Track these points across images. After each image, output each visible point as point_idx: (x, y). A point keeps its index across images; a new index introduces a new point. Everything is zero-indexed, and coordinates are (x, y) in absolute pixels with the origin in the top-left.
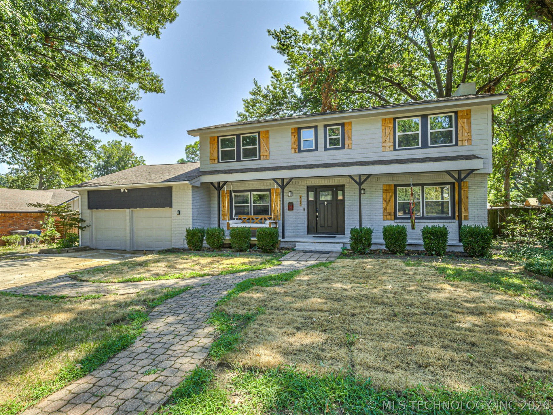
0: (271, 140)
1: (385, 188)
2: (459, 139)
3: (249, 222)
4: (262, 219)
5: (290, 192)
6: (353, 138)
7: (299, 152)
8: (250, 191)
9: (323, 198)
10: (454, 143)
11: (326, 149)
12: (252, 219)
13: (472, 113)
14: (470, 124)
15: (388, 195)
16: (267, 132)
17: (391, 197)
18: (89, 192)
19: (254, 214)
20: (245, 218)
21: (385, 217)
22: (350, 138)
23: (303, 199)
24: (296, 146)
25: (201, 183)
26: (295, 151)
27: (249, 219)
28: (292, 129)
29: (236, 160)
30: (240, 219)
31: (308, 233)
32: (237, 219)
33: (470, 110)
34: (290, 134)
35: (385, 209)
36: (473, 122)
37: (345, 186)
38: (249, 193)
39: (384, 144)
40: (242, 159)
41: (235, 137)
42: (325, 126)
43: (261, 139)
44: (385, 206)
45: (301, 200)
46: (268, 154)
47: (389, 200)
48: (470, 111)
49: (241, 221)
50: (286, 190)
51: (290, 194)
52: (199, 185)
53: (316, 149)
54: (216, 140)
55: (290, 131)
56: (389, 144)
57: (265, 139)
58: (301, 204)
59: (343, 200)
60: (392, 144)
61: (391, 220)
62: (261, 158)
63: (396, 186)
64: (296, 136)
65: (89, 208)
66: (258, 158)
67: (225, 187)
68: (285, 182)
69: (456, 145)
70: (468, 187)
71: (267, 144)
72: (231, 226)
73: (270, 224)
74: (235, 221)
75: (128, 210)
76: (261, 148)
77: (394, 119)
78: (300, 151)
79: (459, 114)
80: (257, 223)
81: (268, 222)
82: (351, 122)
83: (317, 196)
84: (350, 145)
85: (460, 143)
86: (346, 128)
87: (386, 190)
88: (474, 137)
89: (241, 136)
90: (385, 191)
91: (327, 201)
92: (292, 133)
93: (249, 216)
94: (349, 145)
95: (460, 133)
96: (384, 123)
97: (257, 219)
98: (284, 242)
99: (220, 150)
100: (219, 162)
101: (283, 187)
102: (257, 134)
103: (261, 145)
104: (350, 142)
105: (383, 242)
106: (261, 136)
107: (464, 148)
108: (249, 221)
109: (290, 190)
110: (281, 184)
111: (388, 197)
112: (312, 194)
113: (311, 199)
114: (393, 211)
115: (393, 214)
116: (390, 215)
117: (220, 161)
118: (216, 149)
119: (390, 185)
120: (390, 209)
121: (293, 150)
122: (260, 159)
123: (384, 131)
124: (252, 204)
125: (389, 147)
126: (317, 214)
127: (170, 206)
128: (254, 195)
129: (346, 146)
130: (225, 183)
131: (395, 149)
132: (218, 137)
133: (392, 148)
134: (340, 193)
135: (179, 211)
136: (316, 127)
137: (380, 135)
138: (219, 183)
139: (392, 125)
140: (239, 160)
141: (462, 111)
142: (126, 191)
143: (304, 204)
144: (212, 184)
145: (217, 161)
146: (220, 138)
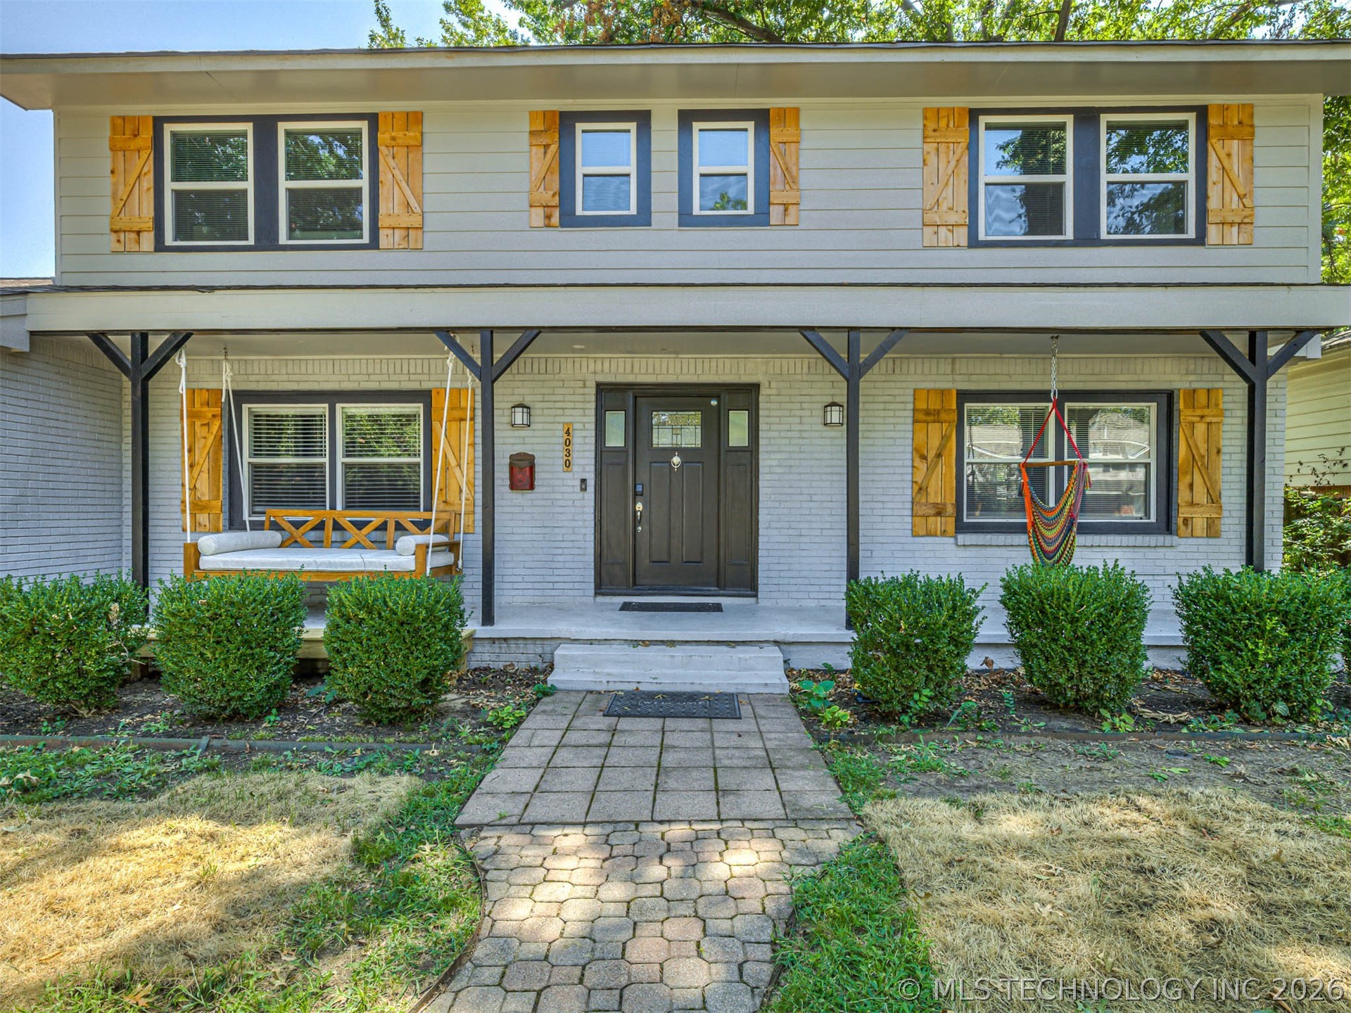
0: (431, 163)
1: (922, 405)
2: (1211, 218)
3: (318, 543)
4: (383, 527)
5: (522, 406)
6: (805, 180)
7: (563, 224)
8: (333, 397)
9: (662, 439)
10: (1191, 233)
11: (686, 219)
12: (337, 527)
13: (1256, 122)
14: (1249, 161)
15: (935, 432)
16: (414, 119)
17: (945, 438)
19: (349, 505)
20: (297, 525)
21: (920, 522)
22: (790, 179)
23: (577, 440)
24: (549, 196)
25: (33, 334)
26: (548, 217)
27: (320, 526)
28: (533, 115)
29: (251, 241)
30: (275, 526)
31: (601, 588)
32: (257, 526)
33: (1252, 106)
34: (526, 137)
35: (921, 489)
36: (1260, 155)
37: (763, 391)
38: (321, 408)
39: (933, 217)
40: (283, 239)
41: (248, 127)
42: (686, 118)
43: (382, 149)
44: (919, 479)
45: (568, 443)
46: (415, 221)
47: (939, 455)
48: (1249, 110)
49: (277, 537)
50: (505, 392)
51: (519, 417)
52: (26, 348)
53: (643, 218)
54: (147, 134)
55: (524, 126)
56: (952, 218)
57: (401, 152)
58: (568, 464)
59: (752, 450)
60: (963, 218)
61: (944, 533)
62: (383, 242)
63: (964, 397)
64: (554, 148)
66: (366, 239)
67: (181, 361)
68: (502, 346)
69: (1200, 240)
70: (1222, 412)
71: (412, 175)
72: (207, 562)
73: (422, 550)
74: (247, 536)
76: (383, 192)
77: (974, 114)
78: (569, 219)
79: (1214, 120)
80: (358, 545)
81: (409, 542)
82: (798, 109)
83: (638, 430)
84: (792, 209)
85: (1213, 233)
86: (774, 133)
87: (928, 412)
88: (1261, 216)
89: (282, 127)
90: (924, 416)
91: (681, 451)
92: (532, 133)
93: (326, 514)
94: (786, 206)
95: (1213, 192)
96: (932, 125)
97: (360, 525)
98: (493, 640)
99: (170, 186)
100: (160, 246)
101: (489, 374)
102: (363, 126)
103: (385, 176)
104: (788, 197)
106: (383, 137)
107: (1224, 256)
108: (319, 536)
109: (518, 400)
110: (477, 357)
111: (935, 442)
112: (616, 425)
113: (615, 438)
114: (950, 499)
115: (950, 510)
116: (939, 514)
117: (169, 240)
118: (148, 182)
119: (943, 393)
120: (941, 489)
121: (538, 216)
122: (374, 244)
123: (932, 160)
124: (340, 459)
125: (952, 227)
126: (639, 506)
128: (350, 418)
129: (775, 213)
130: (179, 339)
131: (973, 241)
132: (159, 122)
133: (962, 235)
134: (738, 420)
136: (643, 119)
137: (915, 176)
138: (142, 338)
139: (964, 139)
140: (267, 241)
141: (1224, 108)
143: (585, 463)
144: (99, 338)
145: (148, 241)
146: (168, 128)
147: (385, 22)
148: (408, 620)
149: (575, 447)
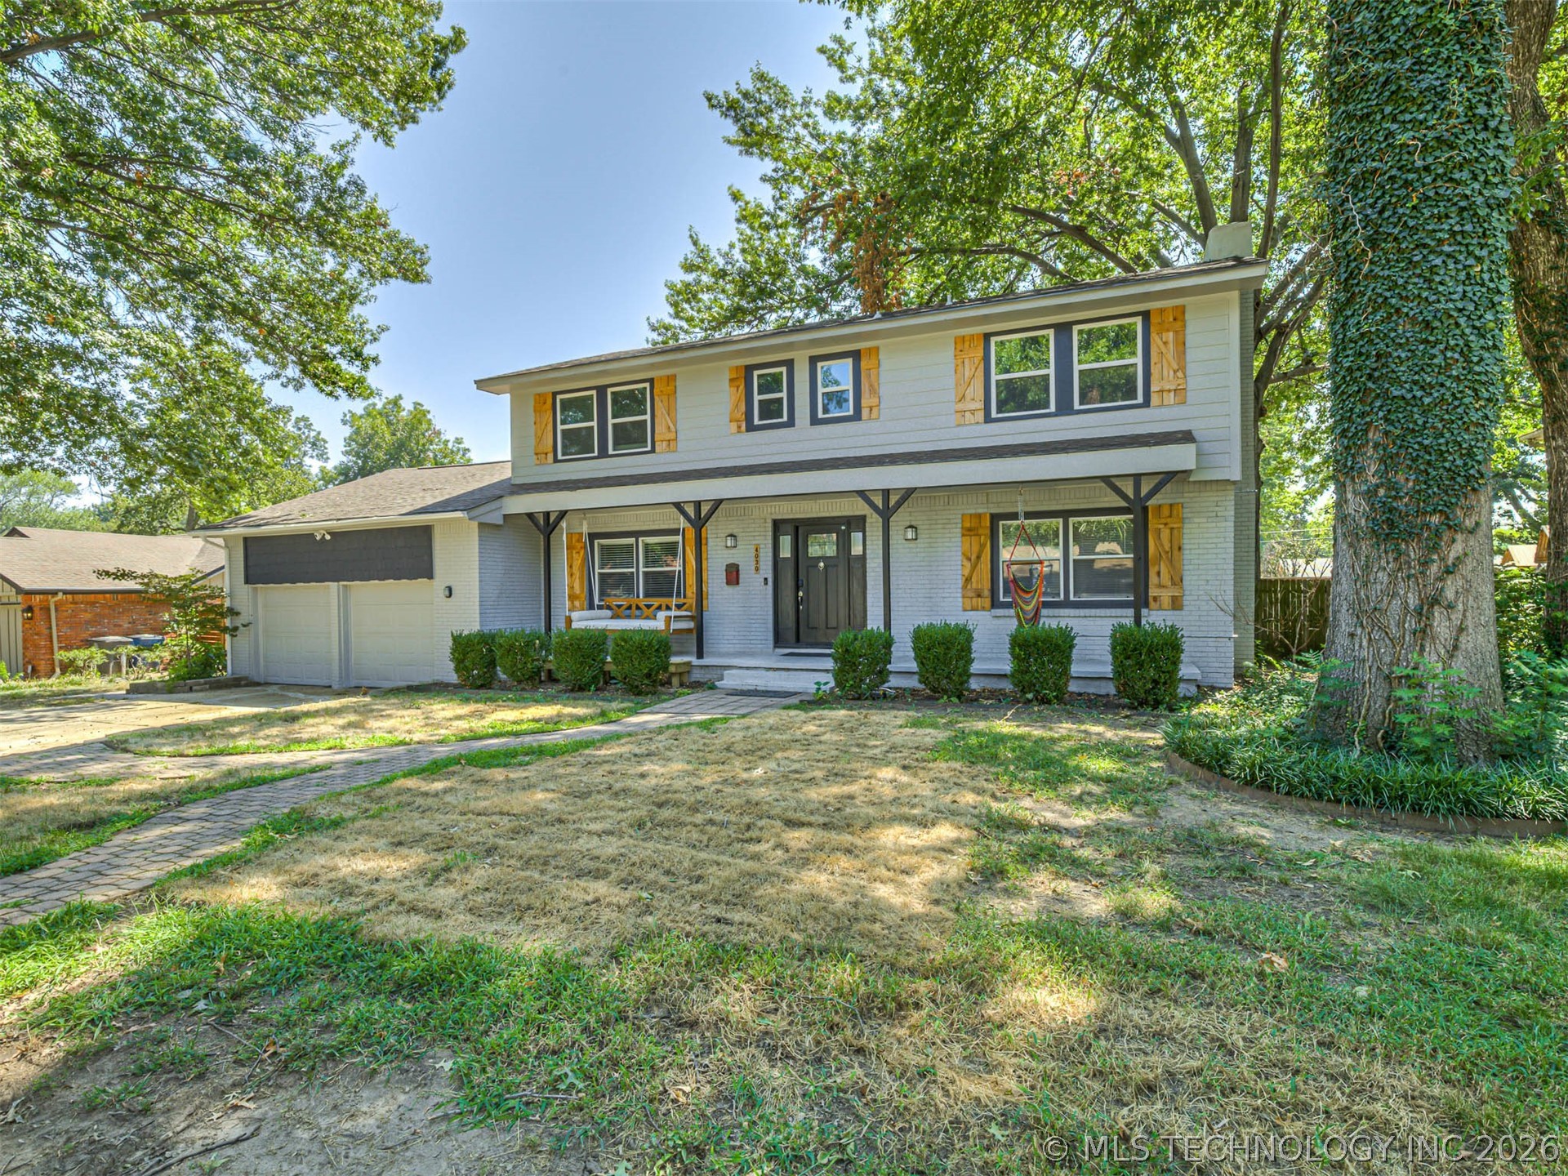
0: (681, 400)
1: (968, 525)
2: (1153, 389)
3: (629, 617)
5: (732, 535)
6: (883, 391)
7: (748, 430)
8: (636, 534)
9: (814, 550)
10: (1140, 400)
11: (815, 421)
12: (638, 608)
13: (1187, 316)
14: (1181, 345)
15: (975, 544)
16: (672, 379)
17: (983, 546)
18: (246, 539)
19: (647, 595)
20: (619, 606)
21: (968, 601)
22: (873, 391)
23: (762, 554)
24: (740, 414)
25: (505, 516)
26: (739, 427)
27: (630, 608)
28: (731, 369)
29: (596, 454)
30: (609, 608)
31: (779, 641)
32: (600, 607)
33: (1184, 307)
34: (726, 382)
35: (968, 580)
36: (1191, 339)
37: (868, 520)
38: (632, 540)
39: (961, 406)
40: (611, 452)
41: (594, 392)
42: (814, 360)
43: (657, 398)
44: (967, 572)
45: (757, 556)
46: (672, 436)
47: (978, 557)
48: (1182, 310)
49: (609, 613)
50: (710, 530)
51: (730, 542)
52: (501, 522)
53: (791, 423)
54: (549, 401)
55: (727, 376)
56: (974, 405)
57: (665, 398)
58: (757, 569)
59: (864, 556)
60: (980, 405)
61: (983, 609)
62: (658, 448)
63: (995, 518)
64: (742, 387)
65: (247, 582)
66: (649, 448)
67: (564, 524)
68: (705, 509)
69: (1146, 403)
70: (1182, 520)
71: (671, 411)
72: (575, 625)
73: (668, 619)
74: (596, 612)
75: (333, 585)
76: (657, 421)
77: (987, 337)
78: (751, 428)
79: (1154, 319)
80: (647, 617)
81: (662, 615)
82: (877, 348)
83: (799, 547)
84: (875, 410)
85: (1155, 399)
86: (864, 364)
87: (970, 530)
88: (1192, 383)
89: (610, 390)
90: (968, 532)
91: (825, 559)
92: (731, 380)
93: (634, 601)
94: (871, 409)
95: (1154, 370)
96: (959, 347)
97: (647, 607)
98: (701, 667)
99: (560, 428)
100: (556, 460)
101: (698, 524)
102: (647, 385)
103: (658, 413)
104: (874, 401)
105: (913, 666)
106: (656, 391)
107: (1164, 413)
108: (629, 611)
109: (729, 532)
110: (692, 515)
111: (976, 549)
112: (786, 542)
113: (786, 552)
114: (987, 585)
115: (987, 593)
116: (979, 596)
117: (560, 457)
118: (550, 426)
119: (979, 516)
120: (983, 579)
121: (734, 426)
122: (653, 451)
123: (960, 368)
124: (642, 569)
125: (973, 412)
126: (801, 594)
127: (430, 575)
128: (646, 545)
129: (865, 413)
130: (563, 514)
131: (988, 419)
132: (555, 394)
133: (980, 416)
134: (857, 537)
135: (450, 589)
136: (789, 364)
137: (951, 382)
138: (547, 514)
139: (980, 353)
140: (604, 454)
141: (1162, 311)
142: (328, 537)
143: (767, 570)
144: (530, 516)
145: (550, 457)
146: (559, 397)
147: (695, 243)
148: (640, 646)
149: (762, 559)
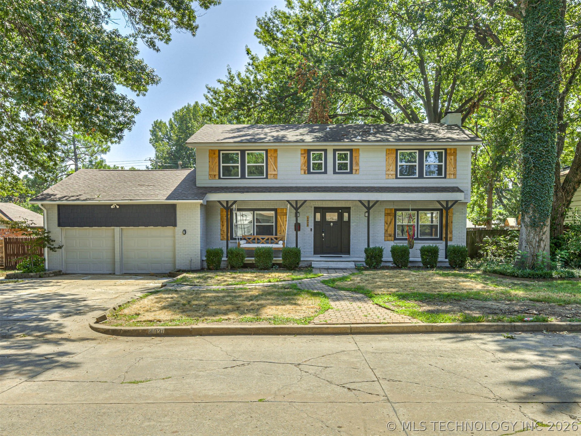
0: (279, 160)
1: (387, 212)
2: (447, 173)
3: (254, 243)
4: (268, 239)
6: (360, 164)
7: (308, 174)
8: (254, 210)
9: (328, 219)
10: (443, 176)
11: (335, 173)
13: (457, 152)
14: (455, 160)
15: (389, 218)
16: (276, 151)
17: (391, 220)
18: (59, 206)
19: (257, 234)
20: (249, 239)
21: (386, 238)
22: (357, 164)
23: (310, 220)
24: (306, 168)
26: (305, 172)
27: (254, 239)
28: (301, 150)
29: (240, 177)
31: (315, 253)
34: (300, 155)
35: (386, 231)
36: (458, 159)
37: (351, 209)
38: (251, 212)
39: (388, 173)
40: (247, 177)
41: (239, 152)
42: (335, 151)
43: (269, 158)
44: (386, 228)
45: (308, 220)
46: (275, 173)
47: (390, 223)
48: (455, 149)
53: (325, 172)
54: (217, 153)
55: (300, 152)
56: (392, 173)
57: (273, 158)
58: (308, 225)
59: (349, 221)
60: (394, 173)
61: (391, 240)
62: (269, 177)
63: (396, 210)
64: (306, 157)
65: (59, 225)
66: (265, 177)
67: (234, 205)
69: (445, 177)
70: (452, 214)
71: (275, 162)
72: (241, 246)
75: (117, 229)
76: (269, 166)
77: (397, 150)
78: (309, 173)
79: (448, 152)
80: (263, 243)
81: (281, 242)
82: (359, 149)
83: (323, 217)
84: (358, 171)
85: (448, 176)
86: (354, 154)
87: (388, 214)
88: (458, 172)
89: (247, 152)
90: (387, 215)
91: (333, 222)
92: (301, 154)
93: (254, 236)
94: (356, 170)
95: (448, 167)
96: (388, 152)
97: (263, 239)
99: (222, 165)
100: (220, 178)
101: (297, 208)
102: (264, 152)
103: (269, 163)
104: (357, 168)
106: (269, 155)
107: (451, 181)
108: (254, 241)
111: (389, 220)
112: (318, 215)
113: (318, 219)
114: (393, 233)
115: (393, 235)
116: (390, 236)
117: (221, 177)
118: (217, 164)
119: (391, 209)
120: (391, 231)
121: (303, 172)
122: (267, 178)
123: (388, 160)
124: (255, 224)
125: (392, 175)
126: (323, 234)
127: (175, 225)
128: (257, 214)
129: (354, 171)
130: (235, 202)
131: (397, 178)
132: (219, 151)
133: (394, 176)
134: (346, 215)
135: (185, 230)
136: (325, 151)
137: (384, 164)
138: (227, 202)
139: (395, 156)
140: (243, 177)
141: (451, 149)
142: (118, 207)
143: (311, 225)
144: (219, 202)
145: (217, 177)
146: (221, 152)
149: (310, 221)
